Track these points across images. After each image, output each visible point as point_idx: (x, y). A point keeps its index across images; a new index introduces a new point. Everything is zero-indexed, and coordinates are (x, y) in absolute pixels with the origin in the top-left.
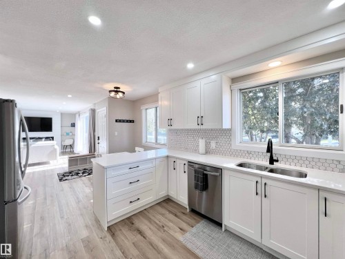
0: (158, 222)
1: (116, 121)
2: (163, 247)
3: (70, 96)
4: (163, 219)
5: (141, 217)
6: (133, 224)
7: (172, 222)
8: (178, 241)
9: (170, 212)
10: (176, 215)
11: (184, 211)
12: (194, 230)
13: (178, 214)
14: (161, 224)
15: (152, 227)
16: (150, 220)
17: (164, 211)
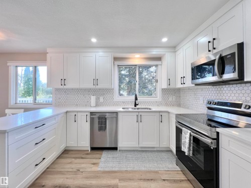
0: (71, 170)
2: (90, 182)
4: (73, 166)
5: (48, 176)
6: (43, 186)
7: (83, 163)
8: (98, 171)
9: (76, 158)
10: (82, 158)
11: (86, 153)
12: (102, 159)
13: (83, 156)
14: (75, 170)
15: (68, 176)
16: (61, 173)
17: (69, 160)
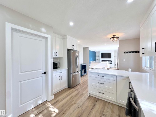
1: (124, 53)
3: (105, 44)
